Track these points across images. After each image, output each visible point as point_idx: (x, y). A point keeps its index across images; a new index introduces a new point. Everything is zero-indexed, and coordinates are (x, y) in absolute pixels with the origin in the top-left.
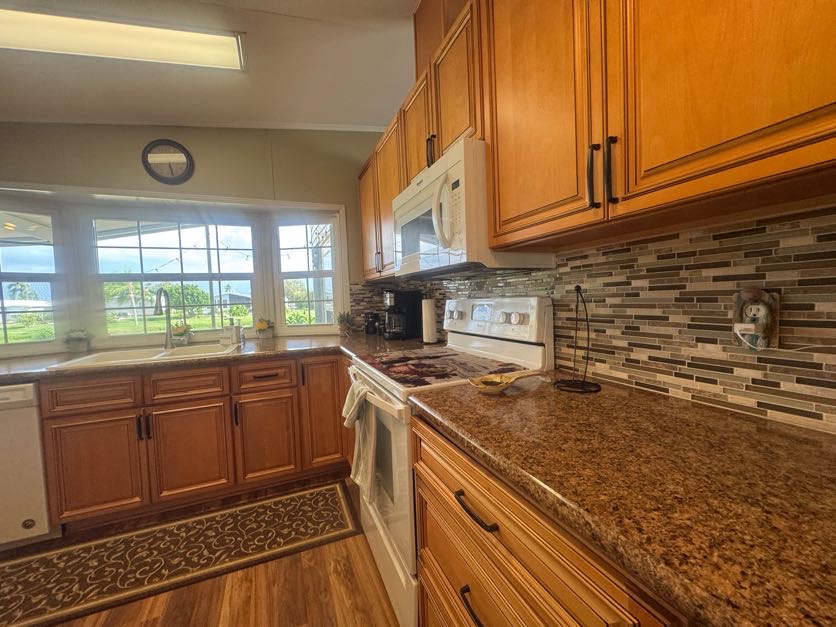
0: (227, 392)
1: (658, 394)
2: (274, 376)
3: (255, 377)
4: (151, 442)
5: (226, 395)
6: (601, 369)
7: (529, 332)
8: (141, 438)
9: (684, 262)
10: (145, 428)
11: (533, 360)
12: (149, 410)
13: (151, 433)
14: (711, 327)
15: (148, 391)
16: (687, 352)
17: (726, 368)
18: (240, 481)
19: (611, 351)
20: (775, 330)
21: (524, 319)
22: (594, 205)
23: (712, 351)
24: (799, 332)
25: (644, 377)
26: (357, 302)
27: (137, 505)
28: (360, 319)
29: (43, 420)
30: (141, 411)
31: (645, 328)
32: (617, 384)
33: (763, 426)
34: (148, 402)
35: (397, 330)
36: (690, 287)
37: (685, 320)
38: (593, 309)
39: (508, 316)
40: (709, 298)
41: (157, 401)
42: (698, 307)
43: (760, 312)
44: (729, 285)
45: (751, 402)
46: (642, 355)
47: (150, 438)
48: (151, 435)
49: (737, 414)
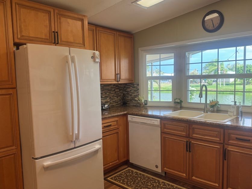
0: (222, 142)
2: (248, 141)
3: (236, 138)
4: (190, 153)
5: (221, 143)
8: (187, 151)
10: (189, 147)
12: (191, 140)
13: (191, 150)
15: (191, 131)
27: (184, 177)
29: (162, 133)
30: (188, 139)
34: (191, 136)
41: (193, 137)
47: (190, 152)
48: (191, 151)
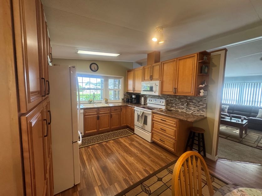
0: (110, 112)
1: (178, 111)
2: (117, 110)
3: (114, 110)
6: (172, 109)
7: (164, 104)
8: (98, 120)
9: (181, 98)
11: (164, 108)
12: (99, 115)
13: (100, 119)
14: (182, 105)
16: (181, 107)
17: (184, 108)
18: (111, 128)
19: (173, 107)
20: (187, 105)
21: (163, 102)
22: (174, 93)
23: (183, 107)
24: (189, 105)
25: (177, 109)
26: (125, 96)
27: (96, 131)
28: (125, 99)
29: (84, 116)
31: (177, 104)
32: (174, 110)
33: (186, 113)
35: (135, 102)
36: (181, 101)
37: (181, 104)
38: (172, 102)
39: (160, 102)
40: (183, 102)
41: (100, 113)
42: (182, 102)
43: (186, 103)
44: (184, 101)
45: (185, 111)
46: (176, 107)
49: (184, 113)
